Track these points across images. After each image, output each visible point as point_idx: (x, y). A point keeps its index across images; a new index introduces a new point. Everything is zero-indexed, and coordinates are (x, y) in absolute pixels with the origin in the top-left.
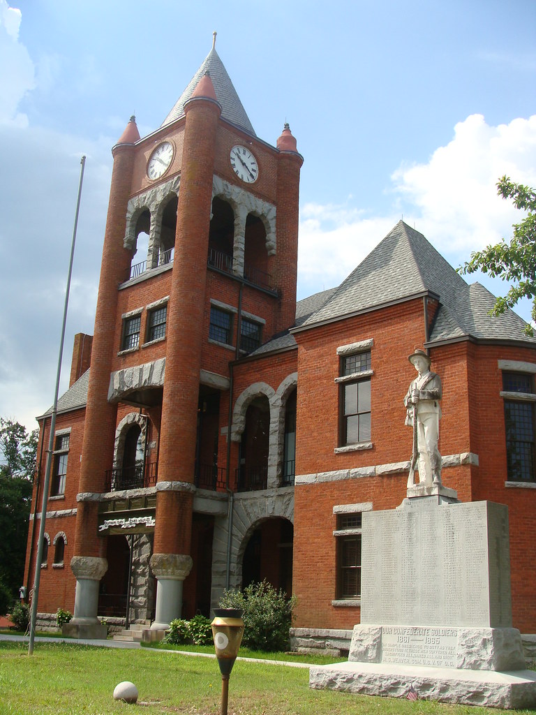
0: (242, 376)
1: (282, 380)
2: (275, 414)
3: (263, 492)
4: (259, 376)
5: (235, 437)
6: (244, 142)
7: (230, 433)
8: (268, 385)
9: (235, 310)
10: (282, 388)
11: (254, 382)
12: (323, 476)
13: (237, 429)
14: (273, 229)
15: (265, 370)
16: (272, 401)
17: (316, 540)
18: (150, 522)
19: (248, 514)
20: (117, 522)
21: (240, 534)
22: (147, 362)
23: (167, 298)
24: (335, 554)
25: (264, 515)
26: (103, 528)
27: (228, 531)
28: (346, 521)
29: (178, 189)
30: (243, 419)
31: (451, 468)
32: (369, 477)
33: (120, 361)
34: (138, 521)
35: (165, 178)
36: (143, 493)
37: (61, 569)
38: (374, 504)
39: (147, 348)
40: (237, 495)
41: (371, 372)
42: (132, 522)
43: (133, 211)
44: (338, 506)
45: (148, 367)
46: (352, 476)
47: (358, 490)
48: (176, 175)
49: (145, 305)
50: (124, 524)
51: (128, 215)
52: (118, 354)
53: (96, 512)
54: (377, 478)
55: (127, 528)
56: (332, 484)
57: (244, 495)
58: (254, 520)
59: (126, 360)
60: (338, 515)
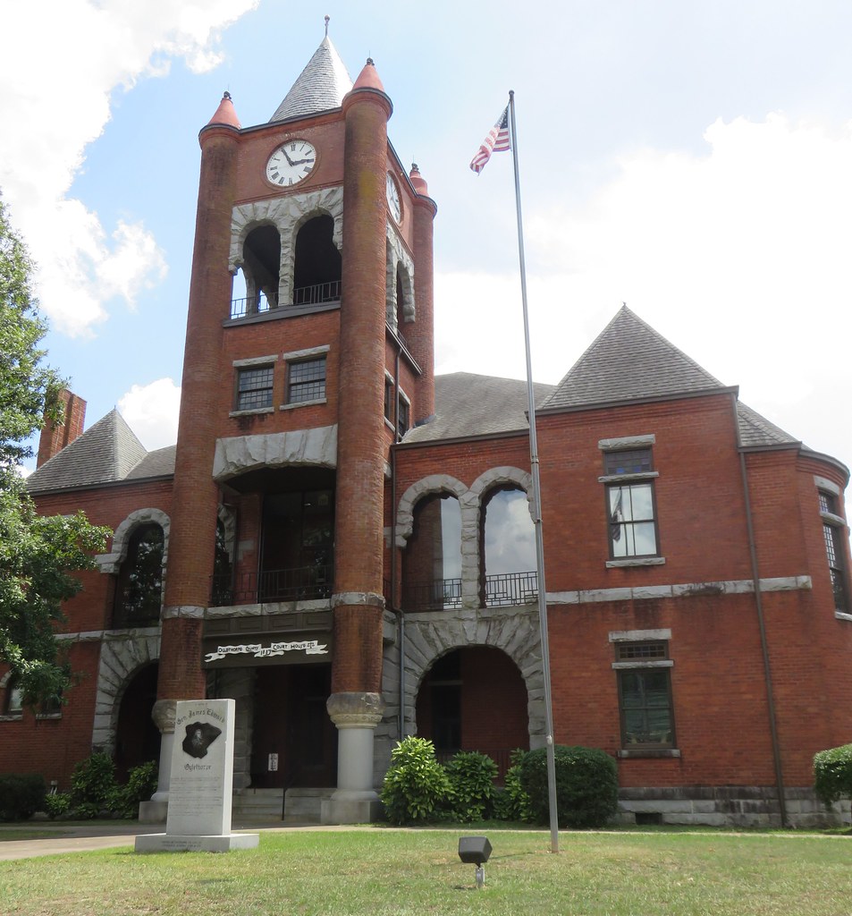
0: (410, 465)
1: (479, 475)
2: (471, 516)
3: (456, 613)
4: (439, 467)
5: (402, 542)
7: (394, 536)
8: (455, 480)
9: (393, 380)
11: (431, 474)
12: (589, 596)
13: (406, 532)
14: (413, 290)
15: (449, 460)
16: (463, 499)
17: (584, 674)
18: (315, 648)
19: (431, 642)
20: (244, 649)
21: (416, 668)
22: (293, 429)
23: (326, 348)
24: (616, 691)
25: (460, 642)
26: (214, 656)
27: (400, 664)
28: (628, 650)
29: (333, 206)
30: (411, 518)
31: (784, 592)
32: (663, 599)
33: (235, 425)
34: (289, 646)
35: (304, 187)
36: (298, 609)
37: (56, 721)
38: (673, 632)
39: (291, 410)
40: (409, 617)
41: (655, 473)
42: (278, 649)
43: (244, 222)
44: (616, 630)
45: (295, 435)
46: (636, 596)
47: (646, 612)
48: (325, 186)
49: (281, 352)
50: (259, 651)
51: (234, 226)
52: (231, 414)
53: (199, 633)
54: (675, 599)
55: (266, 658)
56: (604, 605)
57: (422, 616)
58: (441, 649)
59: (246, 424)
60: (617, 644)
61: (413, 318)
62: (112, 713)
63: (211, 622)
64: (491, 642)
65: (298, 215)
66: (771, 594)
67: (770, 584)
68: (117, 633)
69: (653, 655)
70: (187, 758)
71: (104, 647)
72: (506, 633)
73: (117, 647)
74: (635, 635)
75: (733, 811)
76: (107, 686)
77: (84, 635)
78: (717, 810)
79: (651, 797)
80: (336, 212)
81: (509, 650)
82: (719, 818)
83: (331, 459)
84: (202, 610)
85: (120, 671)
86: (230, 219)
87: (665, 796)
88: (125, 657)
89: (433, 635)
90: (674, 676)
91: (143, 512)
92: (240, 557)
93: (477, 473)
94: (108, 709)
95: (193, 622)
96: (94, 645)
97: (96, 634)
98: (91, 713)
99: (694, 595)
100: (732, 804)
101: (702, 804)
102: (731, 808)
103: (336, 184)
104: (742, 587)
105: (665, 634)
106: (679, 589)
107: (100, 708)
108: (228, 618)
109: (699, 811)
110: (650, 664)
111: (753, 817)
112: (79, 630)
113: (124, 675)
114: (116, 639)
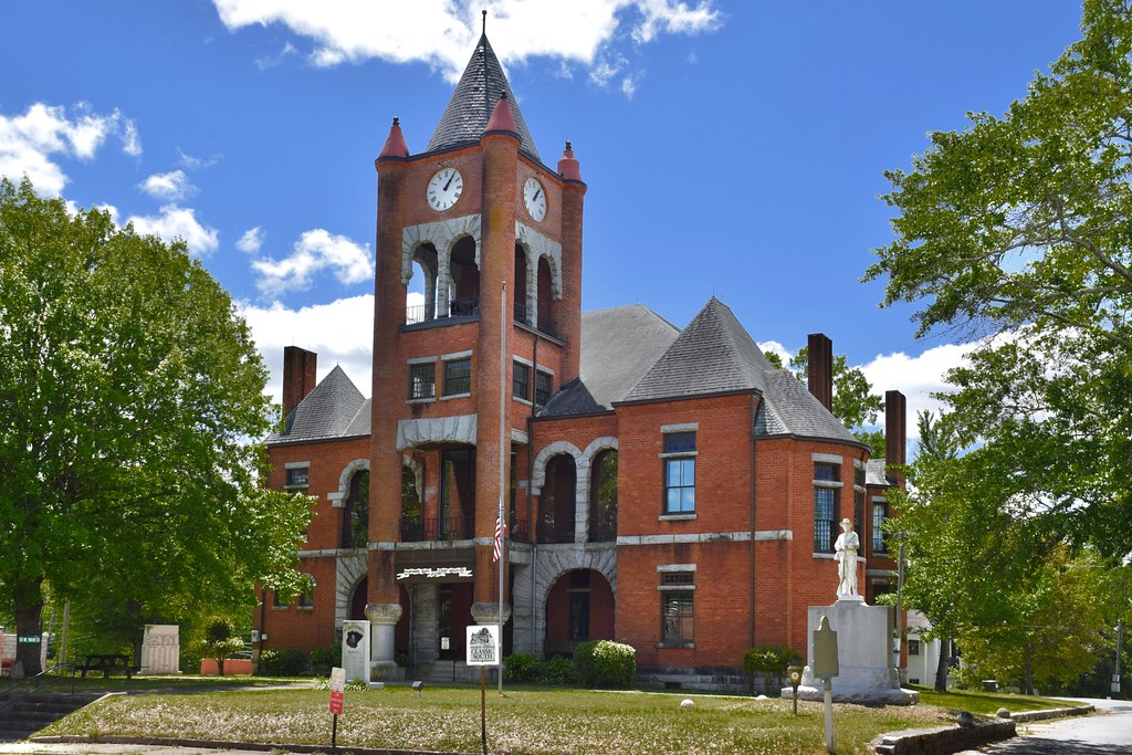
0: (543, 433)
2: (582, 474)
3: (571, 545)
4: (562, 435)
5: (536, 492)
6: (535, 175)
7: (530, 486)
8: (573, 446)
9: (531, 364)
10: (591, 450)
11: (557, 440)
12: (647, 540)
13: (538, 484)
14: (559, 272)
15: (570, 430)
16: (578, 461)
17: (640, 593)
18: (464, 573)
19: (554, 565)
20: (420, 571)
21: (545, 583)
22: (448, 416)
23: (470, 353)
24: (659, 604)
25: (572, 566)
26: (403, 576)
27: (532, 579)
28: (669, 578)
29: (475, 231)
30: (544, 474)
31: (770, 541)
32: (693, 543)
33: (410, 410)
34: (448, 571)
35: (454, 212)
36: (454, 546)
37: (310, 612)
38: (697, 567)
39: (447, 401)
40: (540, 547)
41: (696, 453)
42: (442, 572)
43: (411, 243)
44: (662, 565)
45: (449, 421)
46: (676, 541)
47: (682, 552)
48: (469, 213)
49: (439, 355)
50: (430, 573)
51: (404, 246)
52: (407, 402)
53: (392, 560)
54: (700, 544)
55: (434, 578)
56: (655, 546)
57: (549, 547)
58: (561, 570)
59: (417, 411)
60: (663, 573)
61: (560, 297)
62: (348, 607)
63: (399, 553)
64: (593, 566)
65: (450, 238)
66: (762, 542)
67: (761, 535)
68: (347, 551)
69: (686, 581)
70: (349, 648)
71: (338, 560)
72: (603, 561)
73: (347, 561)
74: (674, 568)
75: (723, 682)
76: (342, 589)
77: (325, 552)
78: (713, 682)
79: (672, 673)
80: (477, 236)
81: (605, 573)
82: (714, 686)
83: (473, 440)
84: (393, 544)
85: (350, 578)
86: (401, 239)
87: (683, 673)
88: (353, 569)
89: (555, 560)
90: (695, 596)
91: (358, 462)
92: (427, 500)
93: (589, 442)
94: (343, 604)
95: (387, 553)
96: (331, 560)
97: (332, 552)
98: (333, 607)
99: (712, 542)
100: (722, 678)
101: (705, 677)
102: (722, 680)
103: (476, 211)
104: (744, 536)
105: (692, 567)
106: (704, 537)
107: (338, 604)
108: (409, 551)
109: (703, 682)
110: (681, 587)
111: (733, 686)
112: (321, 548)
113: (353, 581)
114: (346, 556)
